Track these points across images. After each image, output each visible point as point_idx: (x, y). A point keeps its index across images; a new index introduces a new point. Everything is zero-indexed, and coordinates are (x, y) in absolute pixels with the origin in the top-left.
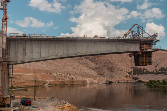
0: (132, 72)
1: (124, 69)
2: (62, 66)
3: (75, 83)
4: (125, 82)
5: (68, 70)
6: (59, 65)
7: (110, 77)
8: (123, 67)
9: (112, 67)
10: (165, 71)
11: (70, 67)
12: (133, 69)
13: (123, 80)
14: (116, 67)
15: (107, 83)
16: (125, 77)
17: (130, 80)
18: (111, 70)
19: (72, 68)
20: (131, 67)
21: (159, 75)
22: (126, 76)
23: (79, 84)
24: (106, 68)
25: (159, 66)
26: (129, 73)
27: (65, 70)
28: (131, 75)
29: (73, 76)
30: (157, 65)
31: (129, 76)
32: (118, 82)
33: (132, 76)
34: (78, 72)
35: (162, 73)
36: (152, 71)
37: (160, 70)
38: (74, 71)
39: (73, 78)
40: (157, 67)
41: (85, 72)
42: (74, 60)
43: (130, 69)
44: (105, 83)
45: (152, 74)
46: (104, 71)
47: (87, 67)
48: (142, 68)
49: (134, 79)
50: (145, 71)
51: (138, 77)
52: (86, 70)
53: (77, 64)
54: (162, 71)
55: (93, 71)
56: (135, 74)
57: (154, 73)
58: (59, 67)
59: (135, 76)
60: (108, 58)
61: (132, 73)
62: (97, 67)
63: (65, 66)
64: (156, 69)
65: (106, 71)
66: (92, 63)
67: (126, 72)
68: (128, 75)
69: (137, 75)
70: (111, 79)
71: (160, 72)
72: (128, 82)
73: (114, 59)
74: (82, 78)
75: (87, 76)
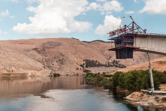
0: (84, 64)
1: (76, 61)
2: (6, 58)
3: (11, 76)
4: (74, 75)
5: (11, 62)
6: (3, 56)
7: (59, 69)
8: (75, 59)
9: (62, 59)
10: (117, 63)
11: (14, 59)
12: (86, 62)
13: (73, 73)
14: (68, 59)
15: (52, 76)
16: (75, 70)
17: (81, 72)
18: (61, 62)
19: (16, 59)
20: (84, 59)
21: (111, 67)
22: (77, 69)
23: (16, 77)
24: (56, 60)
25: (112, 59)
26: (81, 66)
27: (8, 62)
28: (83, 67)
29: (13, 68)
30: (110, 58)
31: (81, 69)
32: (67, 75)
33: (83, 69)
34: (23, 64)
35: (114, 65)
36: (105, 63)
37: (112, 63)
38: (18, 63)
39: (12, 71)
40: (110, 60)
41: (30, 64)
42: (20, 52)
43: (83, 61)
44: (49, 76)
45: (104, 67)
46: (53, 63)
47: (34, 59)
48: (95, 61)
49: (85, 72)
50: (97, 63)
51: (89, 70)
52: (31, 62)
53: (22, 56)
54: (114, 64)
55: (39, 63)
56: (87, 67)
57: (106, 66)
58: (2, 59)
59: (87, 69)
60: (61, 50)
61: (85, 66)
62: (45, 59)
63: (9, 58)
64: (108, 62)
65: (55, 63)
66: (39, 55)
67: (78, 64)
68: (80, 67)
69: (89, 67)
70: (60, 72)
71: (112, 64)
72: (78, 75)
73: (67, 51)
74: (24, 71)
75: (31, 68)
